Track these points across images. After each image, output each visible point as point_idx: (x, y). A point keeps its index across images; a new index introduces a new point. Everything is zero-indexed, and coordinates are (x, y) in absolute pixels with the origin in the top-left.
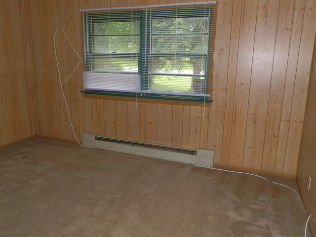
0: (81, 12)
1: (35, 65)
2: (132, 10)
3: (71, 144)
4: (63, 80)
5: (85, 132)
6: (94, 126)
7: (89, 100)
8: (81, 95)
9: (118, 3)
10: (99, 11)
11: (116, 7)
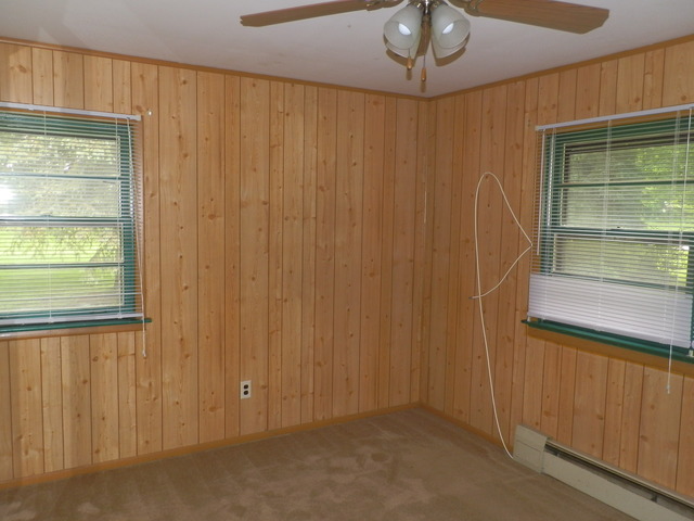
0: (540, 132)
1: (435, 250)
2: (678, 115)
3: (487, 445)
4: (484, 289)
5: (522, 423)
6: (547, 414)
7: (539, 346)
8: (521, 328)
9: (637, 100)
10: (584, 125)
11: (630, 110)
